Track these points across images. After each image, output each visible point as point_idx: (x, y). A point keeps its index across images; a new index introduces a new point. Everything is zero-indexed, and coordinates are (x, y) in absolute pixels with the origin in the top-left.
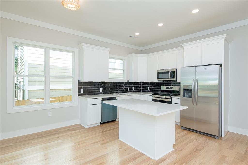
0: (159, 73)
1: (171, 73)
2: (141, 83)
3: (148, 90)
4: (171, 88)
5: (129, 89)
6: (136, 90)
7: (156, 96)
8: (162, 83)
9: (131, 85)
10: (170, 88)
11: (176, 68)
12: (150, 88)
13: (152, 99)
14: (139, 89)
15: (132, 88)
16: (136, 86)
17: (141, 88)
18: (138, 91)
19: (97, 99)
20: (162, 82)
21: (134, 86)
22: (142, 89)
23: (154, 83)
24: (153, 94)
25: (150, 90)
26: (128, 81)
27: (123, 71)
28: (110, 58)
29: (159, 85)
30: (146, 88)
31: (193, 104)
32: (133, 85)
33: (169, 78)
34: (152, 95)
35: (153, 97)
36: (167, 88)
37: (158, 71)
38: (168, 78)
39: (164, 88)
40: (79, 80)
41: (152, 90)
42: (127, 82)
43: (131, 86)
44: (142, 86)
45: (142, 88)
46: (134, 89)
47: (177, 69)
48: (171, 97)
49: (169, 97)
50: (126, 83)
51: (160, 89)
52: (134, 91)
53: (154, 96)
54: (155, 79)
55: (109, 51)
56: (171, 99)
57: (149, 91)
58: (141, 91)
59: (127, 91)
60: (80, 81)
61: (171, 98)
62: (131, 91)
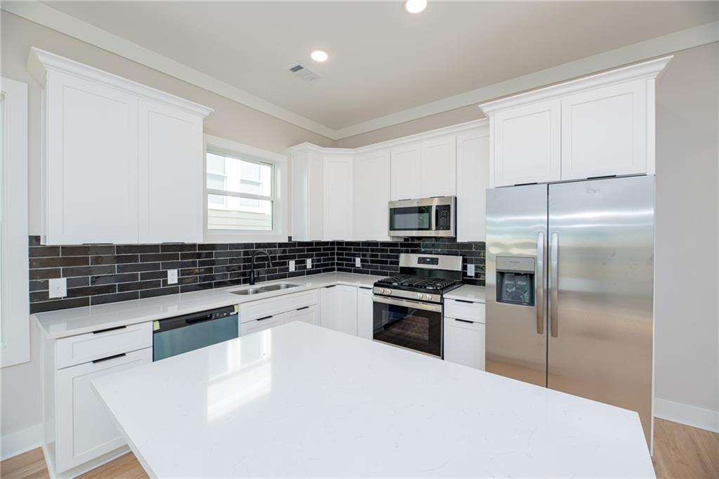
0: (394, 212)
1: (437, 211)
2: (333, 243)
3: (357, 266)
4: (435, 261)
5: (292, 266)
6: (317, 266)
7: (388, 291)
8: (402, 245)
9: (303, 250)
10: (428, 263)
11: (454, 195)
12: (362, 261)
13: (374, 302)
14: (328, 265)
15: (304, 262)
16: (317, 255)
17: (334, 259)
18: (325, 271)
19: (124, 327)
20: (403, 240)
21: (311, 256)
22: (338, 264)
23: (376, 244)
24: (376, 285)
25: (363, 266)
26: (290, 238)
27: (272, 202)
28: (210, 149)
29: (392, 251)
30: (350, 260)
31: (540, 331)
32: (308, 250)
33: (429, 229)
34: (372, 286)
35: (375, 294)
36: (421, 261)
37: (390, 203)
38: (427, 227)
39: (408, 260)
40: (34, 240)
41: (369, 267)
42: (287, 241)
43: (299, 256)
44: (338, 254)
45: (338, 259)
46: (313, 266)
47: (456, 198)
48: (442, 295)
49: (437, 298)
50: (281, 245)
51: (397, 263)
52: (310, 273)
53: (380, 290)
54: (381, 234)
55: (204, 120)
56: (442, 304)
57: (358, 271)
58: (333, 270)
59: (285, 274)
60: (45, 241)
61: (442, 298)
62: (301, 272)
